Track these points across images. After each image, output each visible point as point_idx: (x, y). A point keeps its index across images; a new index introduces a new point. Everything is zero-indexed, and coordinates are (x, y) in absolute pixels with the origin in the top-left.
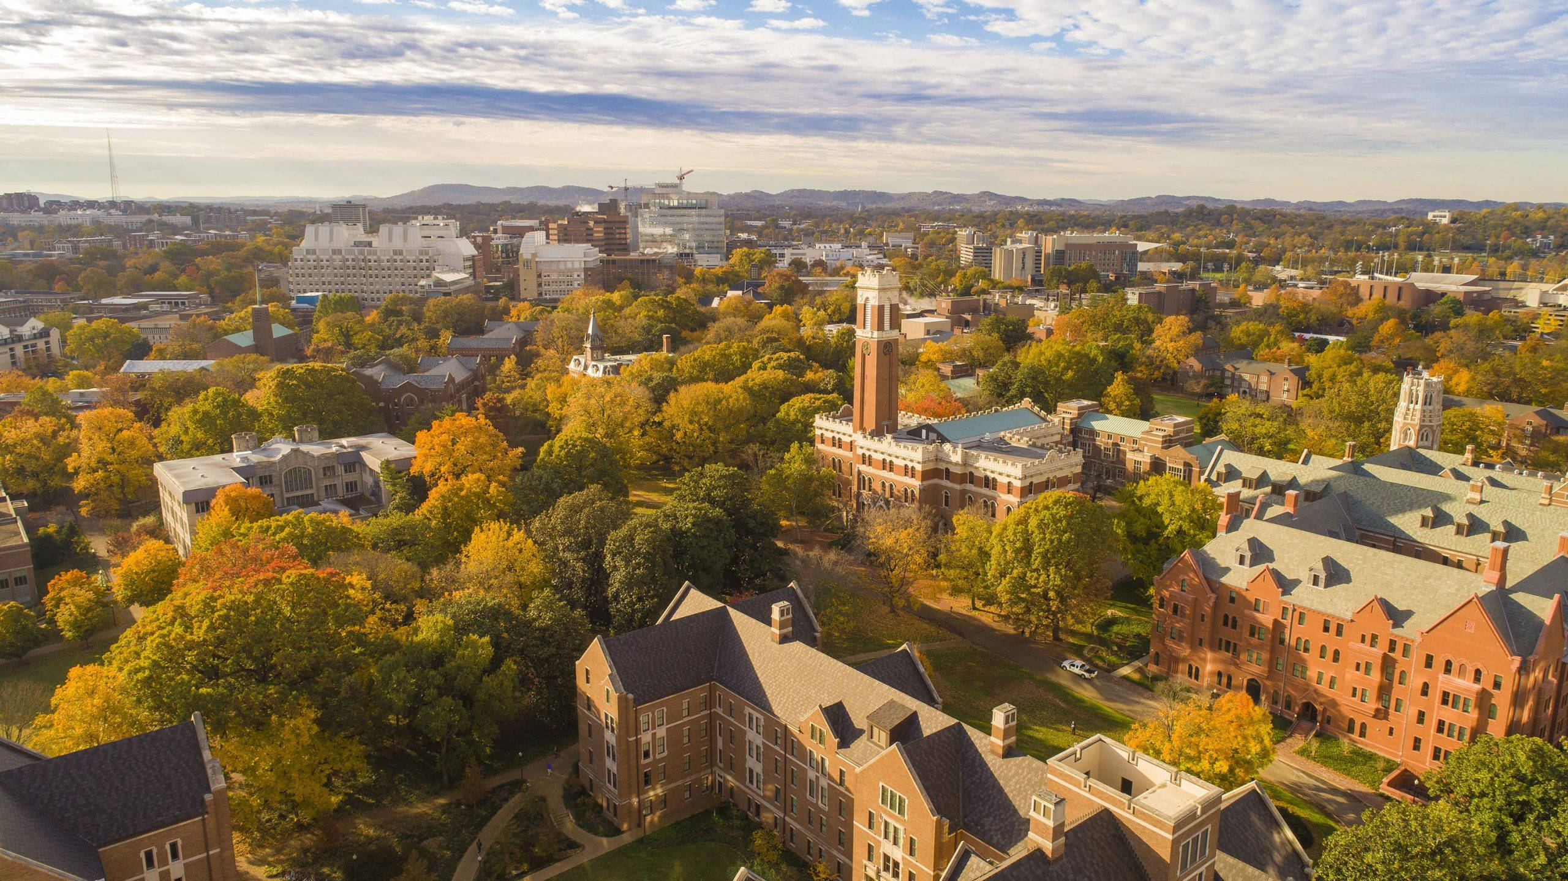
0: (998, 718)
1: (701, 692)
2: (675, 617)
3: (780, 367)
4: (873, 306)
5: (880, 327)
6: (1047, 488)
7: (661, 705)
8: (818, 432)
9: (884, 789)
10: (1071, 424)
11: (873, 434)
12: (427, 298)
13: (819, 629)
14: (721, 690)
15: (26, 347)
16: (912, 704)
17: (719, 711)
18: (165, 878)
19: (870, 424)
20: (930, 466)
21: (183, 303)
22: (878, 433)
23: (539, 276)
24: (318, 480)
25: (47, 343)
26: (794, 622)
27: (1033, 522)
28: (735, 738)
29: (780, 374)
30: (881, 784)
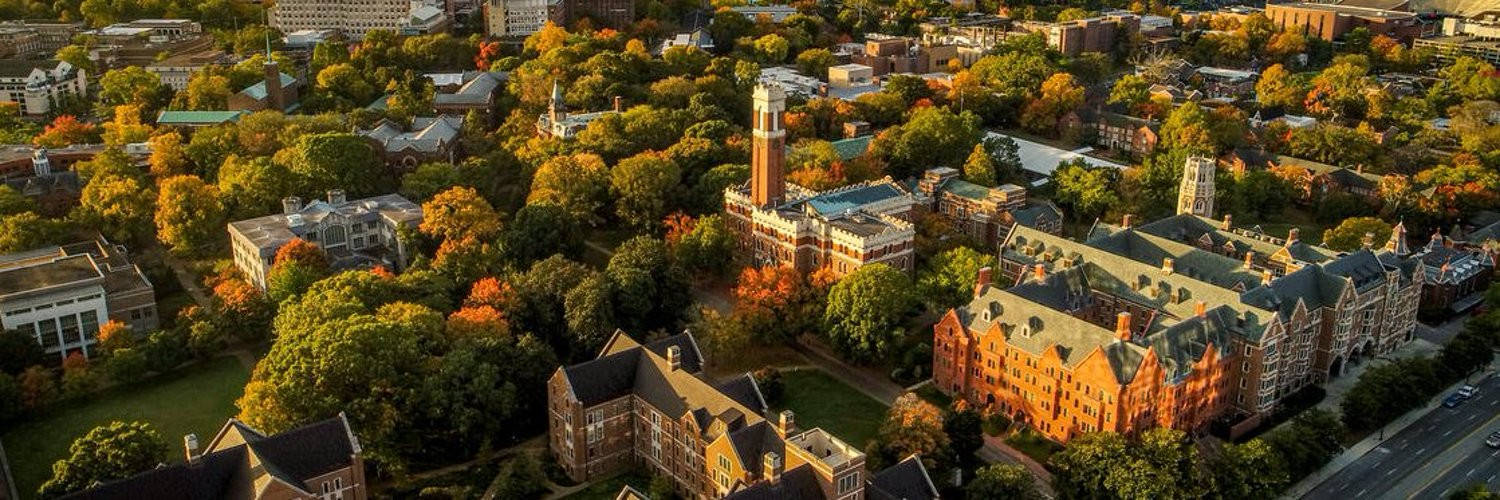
0: (783, 418)
1: (624, 400)
2: (609, 354)
3: (707, 135)
4: (765, 113)
5: (770, 129)
6: (885, 253)
7: (600, 408)
8: (728, 201)
9: (721, 458)
10: (934, 188)
11: (764, 209)
12: (406, 37)
13: (702, 360)
14: (638, 399)
15: (59, 88)
16: (743, 409)
17: (636, 412)
18: (333, 497)
19: (764, 200)
20: (803, 235)
21: (178, 32)
22: (767, 208)
23: (507, 13)
24: (349, 234)
25: (76, 83)
26: (683, 359)
27: (855, 287)
28: (645, 428)
29: (707, 144)
30: (719, 455)
